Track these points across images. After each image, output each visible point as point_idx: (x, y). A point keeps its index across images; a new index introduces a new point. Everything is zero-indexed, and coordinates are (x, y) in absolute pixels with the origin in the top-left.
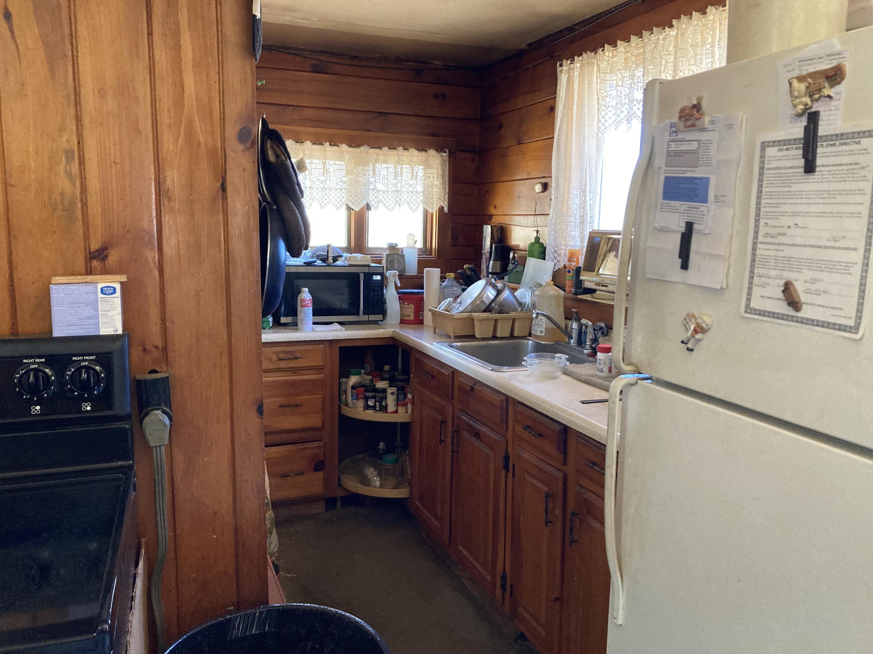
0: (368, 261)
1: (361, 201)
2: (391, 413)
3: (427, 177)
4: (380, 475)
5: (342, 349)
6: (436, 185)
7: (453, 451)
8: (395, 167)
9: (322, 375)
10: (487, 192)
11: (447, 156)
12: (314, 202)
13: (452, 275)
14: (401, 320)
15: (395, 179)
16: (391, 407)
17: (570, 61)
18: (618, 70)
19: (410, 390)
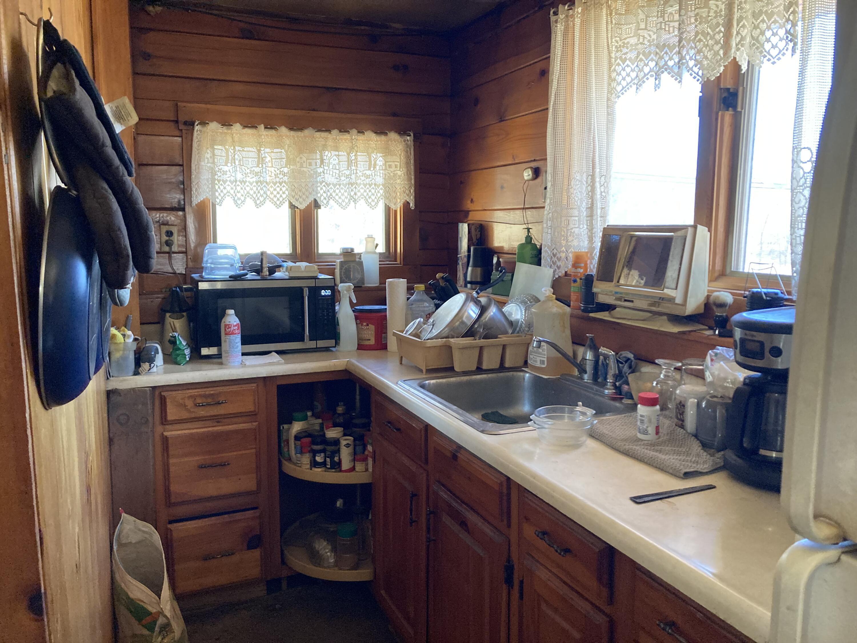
0: (315, 271)
1: (307, 197)
2: (346, 471)
3: (388, 167)
4: (334, 550)
5: (280, 388)
6: (400, 176)
7: (429, 540)
8: (348, 154)
9: (254, 424)
10: (461, 183)
11: (412, 140)
12: (248, 199)
13: (422, 287)
14: (358, 345)
15: (348, 169)
16: (346, 464)
17: (568, 6)
18: (639, 7)
19: (370, 441)
